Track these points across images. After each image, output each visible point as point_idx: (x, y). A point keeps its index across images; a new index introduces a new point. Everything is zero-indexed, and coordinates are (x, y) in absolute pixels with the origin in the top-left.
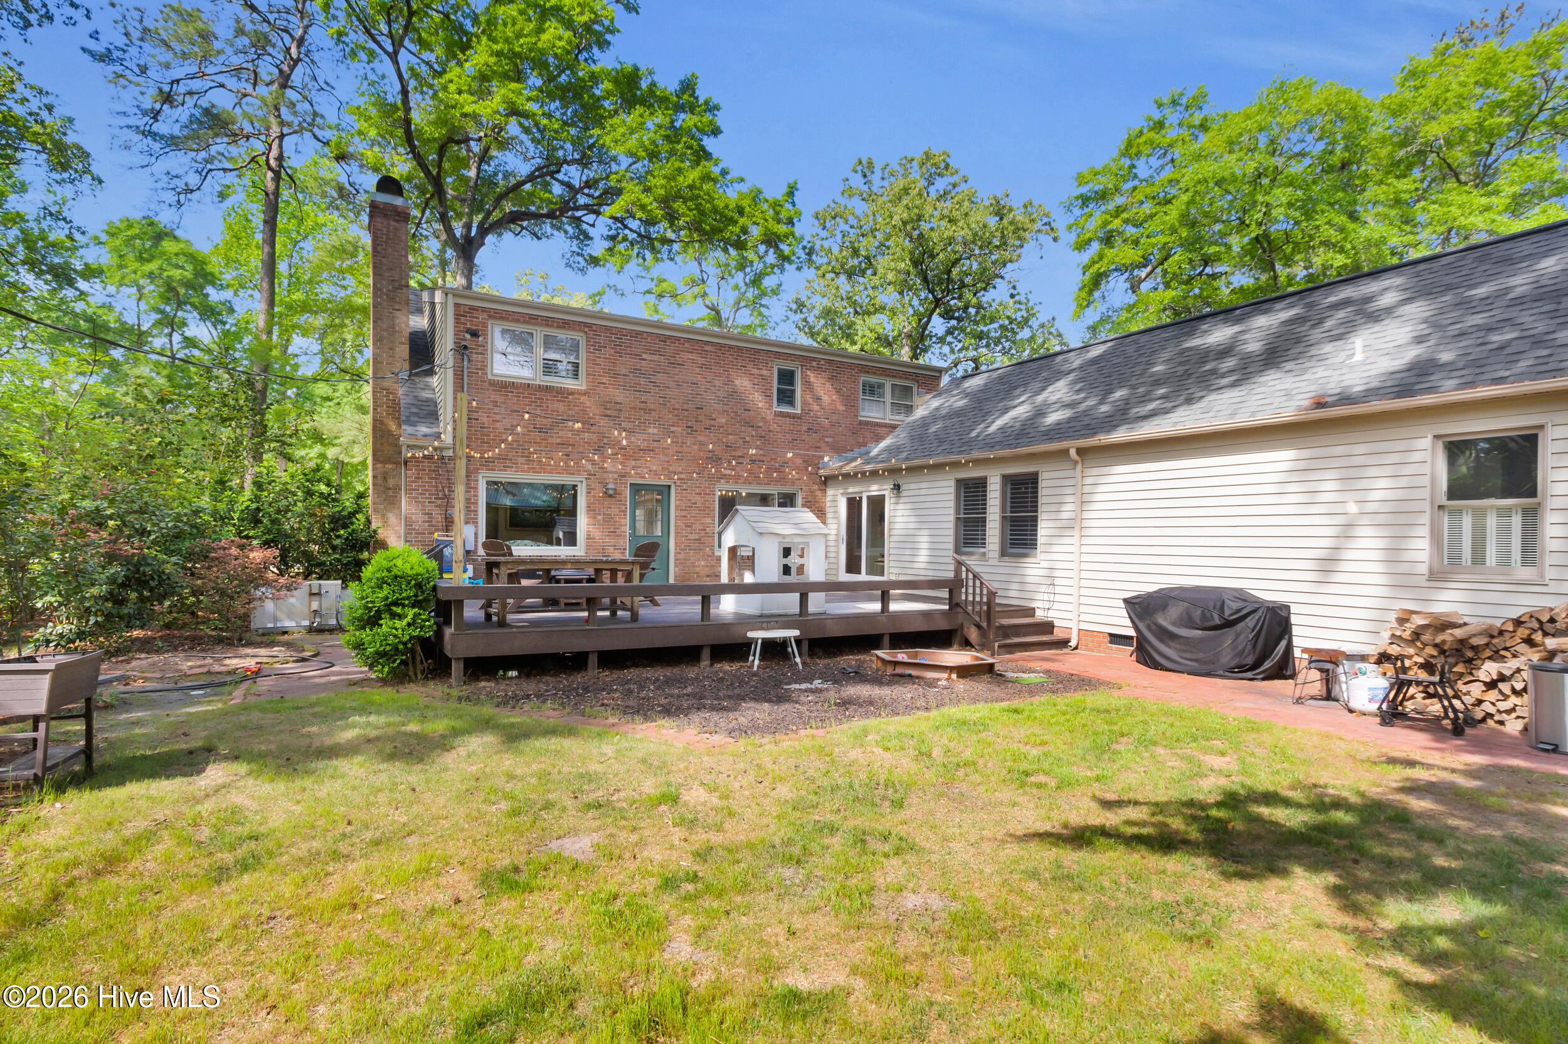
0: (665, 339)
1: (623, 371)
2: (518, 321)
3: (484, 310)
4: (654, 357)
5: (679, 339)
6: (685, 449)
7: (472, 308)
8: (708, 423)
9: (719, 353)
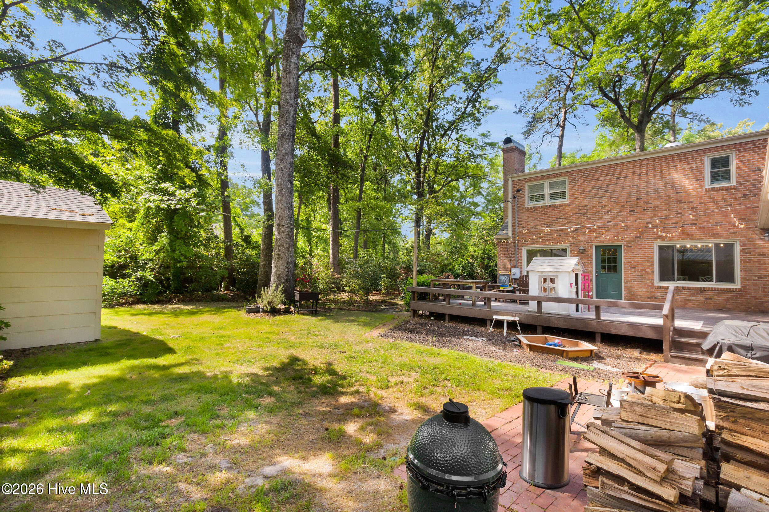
0: (613, 166)
1: (589, 189)
2: (537, 180)
3: (523, 180)
4: (606, 178)
5: (623, 163)
6: (629, 224)
7: (519, 180)
8: (646, 206)
9: (654, 163)
